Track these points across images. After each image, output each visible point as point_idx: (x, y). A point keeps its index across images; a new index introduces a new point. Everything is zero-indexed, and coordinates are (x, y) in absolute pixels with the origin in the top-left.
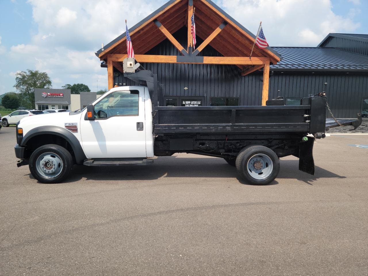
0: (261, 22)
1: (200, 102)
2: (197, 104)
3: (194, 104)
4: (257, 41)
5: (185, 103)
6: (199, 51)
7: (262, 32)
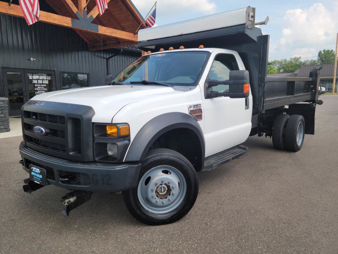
0: (156, 2)
1: (50, 77)
2: (47, 80)
3: (44, 80)
4: (148, 19)
5: (32, 79)
6: (93, 17)
7: (155, 11)
